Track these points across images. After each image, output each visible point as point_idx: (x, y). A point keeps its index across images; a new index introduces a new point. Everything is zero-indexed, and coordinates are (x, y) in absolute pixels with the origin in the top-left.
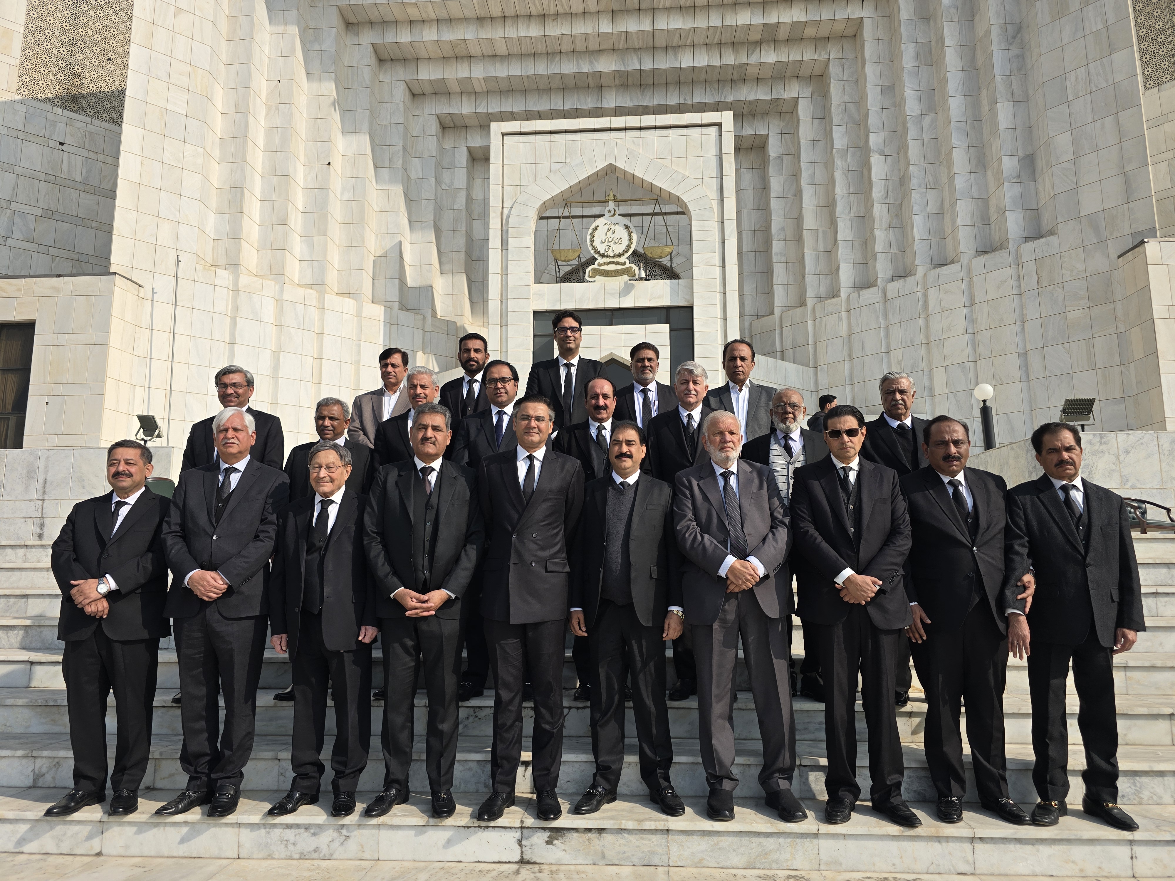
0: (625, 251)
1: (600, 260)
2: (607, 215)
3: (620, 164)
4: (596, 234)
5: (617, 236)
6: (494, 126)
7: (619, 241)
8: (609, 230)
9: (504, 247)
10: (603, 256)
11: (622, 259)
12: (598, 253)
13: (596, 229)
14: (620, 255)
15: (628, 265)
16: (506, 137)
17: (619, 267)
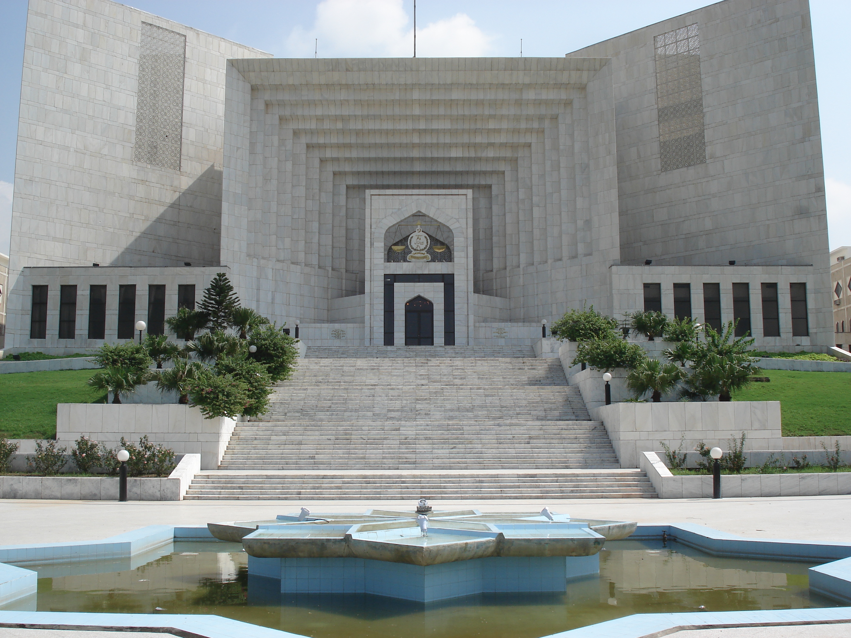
0: (425, 248)
1: (414, 252)
2: (417, 231)
3: (423, 211)
4: (412, 240)
5: (421, 241)
6: (367, 191)
7: (423, 243)
8: (418, 238)
9: (372, 246)
10: (415, 250)
11: (424, 252)
12: (413, 248)
13: (412, 237)
14: (423, 250)
15: (426, 254)
16: (372, 196)
17: (423, 255)
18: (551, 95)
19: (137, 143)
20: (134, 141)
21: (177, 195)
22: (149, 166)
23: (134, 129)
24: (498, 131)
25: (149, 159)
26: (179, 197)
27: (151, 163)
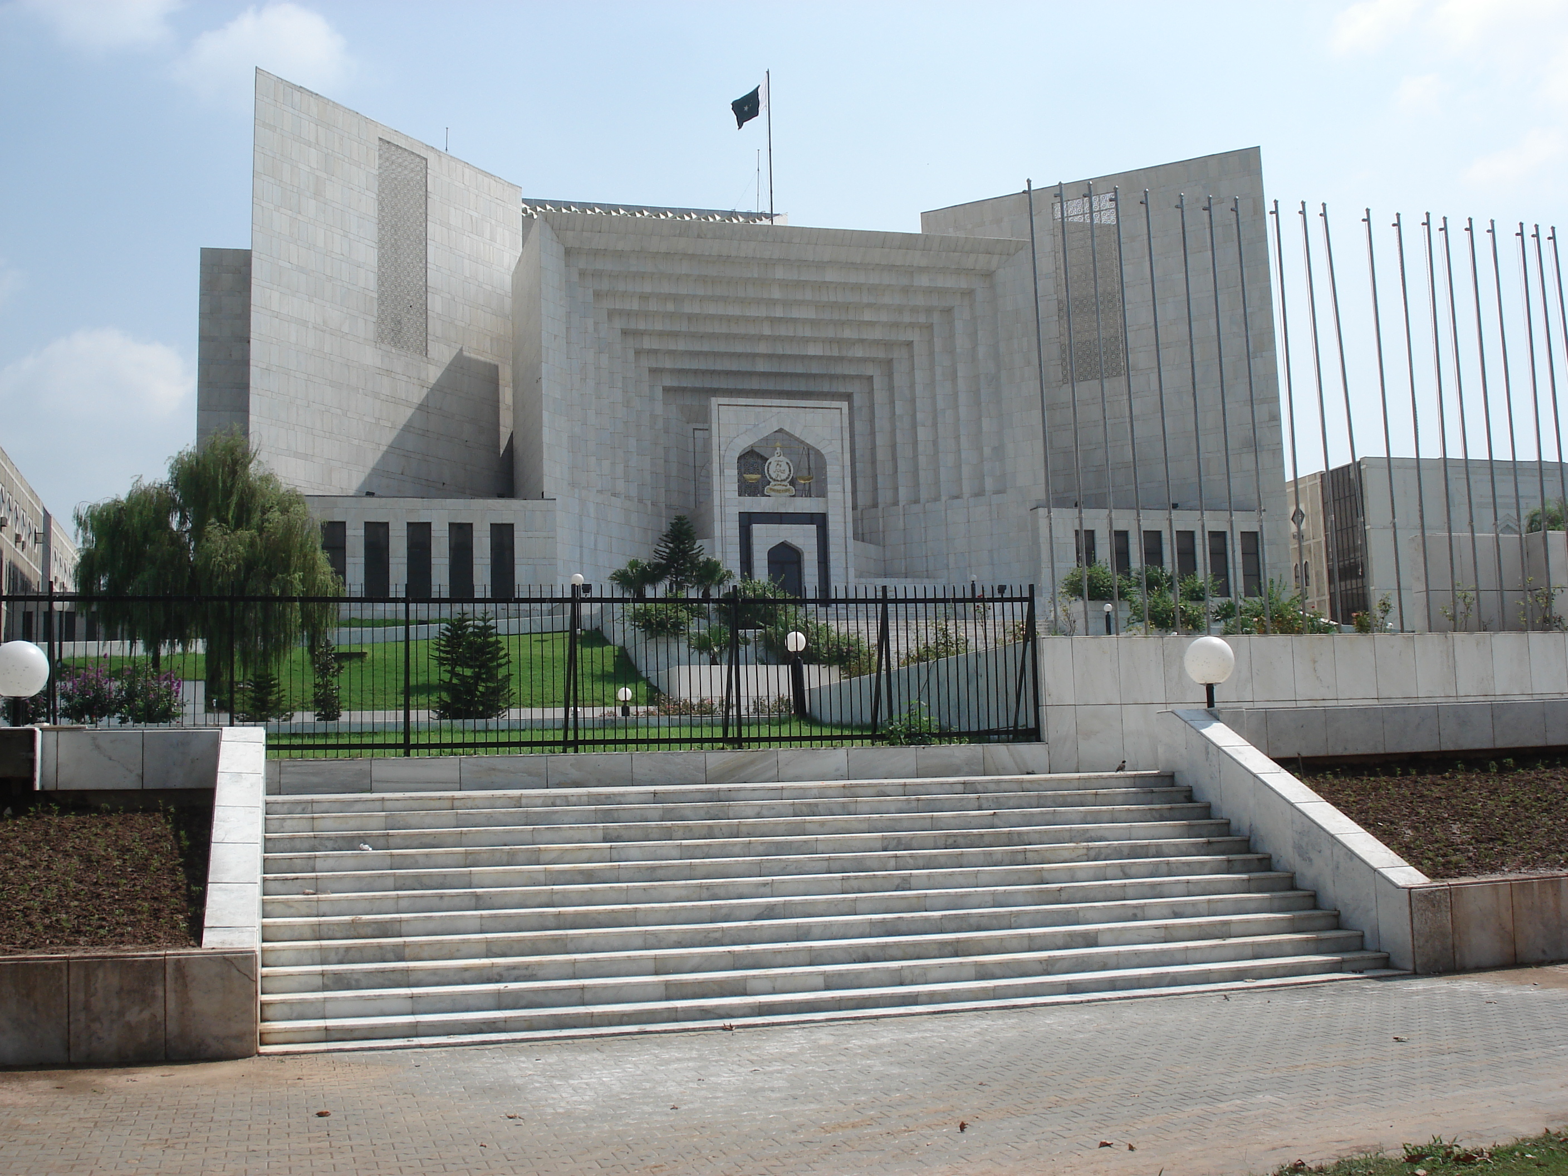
0: (787, 478)
1: (773, 483)
2: (776, 455)
3: (787, 429)
4: (770, 467)
5: (782, 468)
6: (713, 399)
7: (783, 472)
8: (778, 465)
9: (722, 474)
10: (775, 480)
11: (786, 483)
12: (772, 478)
13: (770, 463)
14: (784, 480)
15: (789, 486)
17: (784, 488)
18: (950, 282)
19: (379, 317)
20: (376, 315)
21: (425, 391)
22: (394, 351)
23: (376, 296)
24: (872, 324)
25: (393, 339)
26: (427, 395)
27: (395, 346)
